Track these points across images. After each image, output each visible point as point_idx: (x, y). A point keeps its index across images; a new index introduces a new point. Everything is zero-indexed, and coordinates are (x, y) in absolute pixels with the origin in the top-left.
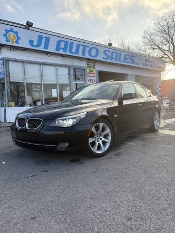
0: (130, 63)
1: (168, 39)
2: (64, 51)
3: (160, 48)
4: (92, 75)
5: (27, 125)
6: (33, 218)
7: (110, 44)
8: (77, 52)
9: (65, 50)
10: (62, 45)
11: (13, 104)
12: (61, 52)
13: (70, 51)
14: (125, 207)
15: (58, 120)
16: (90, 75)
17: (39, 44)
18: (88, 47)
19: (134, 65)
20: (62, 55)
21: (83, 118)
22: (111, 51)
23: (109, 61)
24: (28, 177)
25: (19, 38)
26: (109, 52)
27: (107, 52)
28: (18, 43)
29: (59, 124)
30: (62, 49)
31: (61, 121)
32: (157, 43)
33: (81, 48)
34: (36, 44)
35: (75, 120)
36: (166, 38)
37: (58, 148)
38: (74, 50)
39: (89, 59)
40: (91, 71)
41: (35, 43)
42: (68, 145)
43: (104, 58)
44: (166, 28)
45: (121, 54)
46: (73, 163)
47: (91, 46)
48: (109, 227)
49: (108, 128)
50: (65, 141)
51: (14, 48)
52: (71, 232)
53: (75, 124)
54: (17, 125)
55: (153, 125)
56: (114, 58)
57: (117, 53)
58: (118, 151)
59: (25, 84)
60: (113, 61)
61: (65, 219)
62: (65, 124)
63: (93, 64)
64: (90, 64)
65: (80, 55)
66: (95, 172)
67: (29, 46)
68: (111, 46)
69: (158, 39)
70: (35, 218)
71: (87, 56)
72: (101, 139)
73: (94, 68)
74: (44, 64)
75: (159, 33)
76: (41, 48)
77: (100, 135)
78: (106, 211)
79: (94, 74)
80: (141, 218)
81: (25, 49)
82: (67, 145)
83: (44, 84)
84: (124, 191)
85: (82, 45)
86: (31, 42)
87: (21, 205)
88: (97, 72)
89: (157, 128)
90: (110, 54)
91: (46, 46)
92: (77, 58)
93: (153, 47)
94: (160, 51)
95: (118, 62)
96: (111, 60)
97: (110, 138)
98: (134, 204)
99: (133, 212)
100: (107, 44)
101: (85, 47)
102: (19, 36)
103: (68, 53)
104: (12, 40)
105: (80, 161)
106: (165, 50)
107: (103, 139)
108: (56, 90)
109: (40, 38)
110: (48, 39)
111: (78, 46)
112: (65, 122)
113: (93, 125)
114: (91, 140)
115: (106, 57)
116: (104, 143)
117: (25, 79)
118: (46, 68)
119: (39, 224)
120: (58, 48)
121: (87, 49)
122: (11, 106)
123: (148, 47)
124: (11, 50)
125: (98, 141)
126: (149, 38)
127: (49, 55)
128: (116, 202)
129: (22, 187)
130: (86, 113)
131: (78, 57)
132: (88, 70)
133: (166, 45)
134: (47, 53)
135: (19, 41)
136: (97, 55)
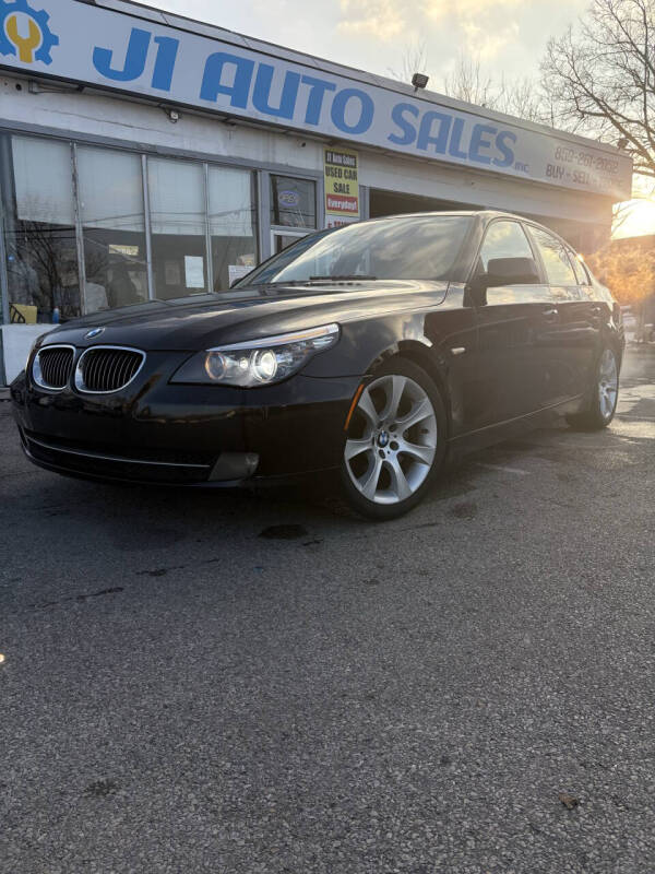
0: (496, 162)
1: (642, 75)
2: (233, 103)
3: (608, 113)
4: (345, 205)
5: (79, 374)
6: (98, 790)
7: (420, 81)
8: (287, 107)
9: (239, 97)
10: (228, 76)
11: (31, 310)
12: (223, 104)
13: (261, 103)
14: (531, 741)
15: (215, 355)
16: (335, 204)
17: (134, 68)
18: (332, 87)
19: (509, 170)
20: (227, 121)
21: (325, 351)
22: (424, 108)
23: (412, 149)
24: (83, 597)
25: (51, 40)
26: (415, 112)
27: (407, 115)
28: (48, 60)
29: (218, 370)
30: (226, 91)
31: (228, 362)
32: (597, 90)
33: (304, 91)
34: (121, 69)
35: (288, 358)
36: (634, 74)
37: (211, 478)
38: (274, 101)
39: (332, 142)
40: (339, 188)
41: (118, 63)
42: (255, 463)
43: (392, 138)
44: (637, 32)
45: (460, 123)
46: (275, 542)
47: (342, 85)
48: (471, 843)
49: (427, 399)
50: (245, 449)
51: (31, 81)
52: (284, 863)
53: (288, 373)
54: (39, 379)
55: (595, 402)
56: (432, 140)
57: (445, 120)
58: (462, 499)
59: (79, 233)
60: (430, 152)
61: (252, 795)
62: (246, 372)
63: (349, 161)
64: (336, 159)
65: (298, 121)
66: (373, 582)
67: (91, 75)
68: (423, 86)
69: (605, 76)
70: (111, 785)
71: (326, 126)
72: (394, 446)
73: (353, 176)
74: (154, 153)
75: (610, 49)
76: (143, 84)
77: (393, 428)
78: (445, 761)
79: (353, 200)
80: (617, 800)
81: (77, 88)
82: (252, 462)
83: (153, 237)
84: (516, 669)
85: (307, 80)
86: (101, 58)
87: (46, 724)
88: (362, 195)
89: (608, 415)
90: (416, 122)
91: (163, 77)
92: (287, 133)
93: (582, 106)
94: (609, 123)
95: (446, 157)
96: (422, 146)
97: (431, 441)
98: (569, 727)
99: (572, 769)
100: (409, 81)
101: (319, 88)
102: (53, 30)
103: (250, 111)
104: (25, 45)
105: (306, 533)
106: (629, 121)
107: (404, 446)
108: (199, 260)
109: (138, 41)
110: (168, 49)
111: (292, 82)
112: (244, 364)
113: (366, 382)
114: (353, 449)
115: (400, 133)
116: (407, 462)
117: (76, 211)
118: (161, 172)
119: (127, 820)
120: (210, 86)
121: (329, 98)
122: (22, 320)
123: (561, 105)
124: (19, 87)
125: (382, 454)
126: (567, 69)
127: (174, 115)
128: (485, 720)
129: (56, 638)
130: (334, 329)
131: (289, 129)
132: (329, 185)
133: (633, 99)
134: (168, 108)
135: (53, 51)
136: (365, 122)
